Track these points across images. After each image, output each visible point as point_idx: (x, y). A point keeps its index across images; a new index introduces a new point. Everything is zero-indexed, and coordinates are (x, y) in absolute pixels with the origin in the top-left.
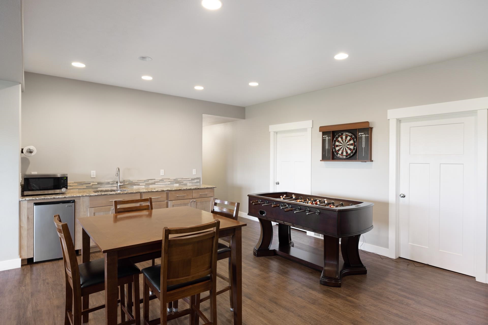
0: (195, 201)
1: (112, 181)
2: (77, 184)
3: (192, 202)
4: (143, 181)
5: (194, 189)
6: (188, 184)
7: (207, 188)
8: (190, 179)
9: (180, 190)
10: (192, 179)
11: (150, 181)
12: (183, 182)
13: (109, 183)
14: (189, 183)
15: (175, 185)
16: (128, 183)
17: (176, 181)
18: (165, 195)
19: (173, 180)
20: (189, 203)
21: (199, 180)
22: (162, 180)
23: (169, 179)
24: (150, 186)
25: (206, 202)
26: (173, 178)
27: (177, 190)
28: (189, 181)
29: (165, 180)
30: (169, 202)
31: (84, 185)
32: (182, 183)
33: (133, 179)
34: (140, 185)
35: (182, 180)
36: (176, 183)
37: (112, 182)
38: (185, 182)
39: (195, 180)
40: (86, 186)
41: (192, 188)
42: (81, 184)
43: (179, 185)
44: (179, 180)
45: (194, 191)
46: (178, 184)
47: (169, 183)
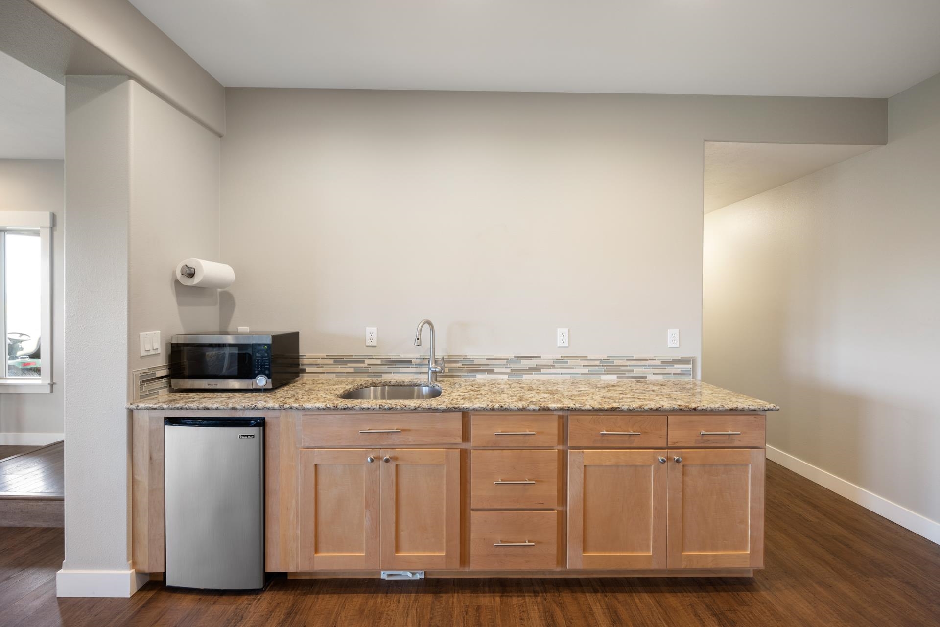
0: (678, 461)
1: (418, 356)
2: (332, 361)
3: (664, 461)
4: (504, 362)
5: (673, 411)
6: (651, 378)
7: (731, 410)
8: (659, 362)
9: (613, 410)
10: (662, 362)
11: (524, 362)
12: (632, 371)
13: (410, 362)
14: (654, 374)
15: (603, 377)
16: (460, 365)
17: (608, 366)
18: (553, 427)
19: (597, 363)
20: (650, 466)
21: (690, 366)
22: (561, 361)
23: (585, 358)
24: (526, 377)
25: (725, 465)
26: (598, 353)
27: (600, 410)
28: (655, 367)
29: (570, 362)
30: (569, 451)
31: (349, 365)
32: (628, 374)
33: (475, 352)
34: (496, 371)
35: (629, 363)
36: (609, 372)
37: (418, 361)
38: (638, 372)
39: (676, 366)
40: (355, 368)
41: (666, 404)
42: (340, 361)
43: (618, 378)
44: (617, 362)
45: (671, 418)
46: (614, 377)
47: (586, 371)
